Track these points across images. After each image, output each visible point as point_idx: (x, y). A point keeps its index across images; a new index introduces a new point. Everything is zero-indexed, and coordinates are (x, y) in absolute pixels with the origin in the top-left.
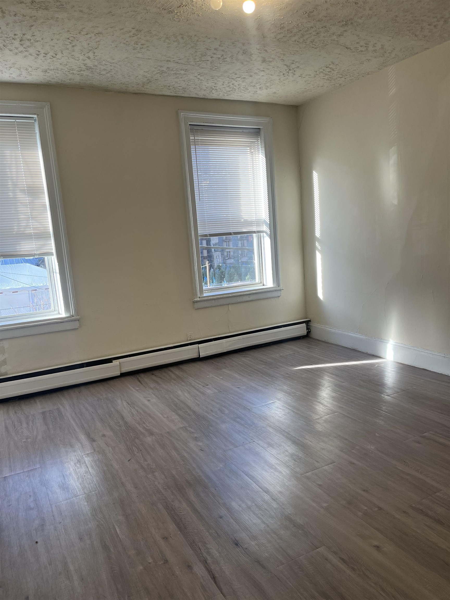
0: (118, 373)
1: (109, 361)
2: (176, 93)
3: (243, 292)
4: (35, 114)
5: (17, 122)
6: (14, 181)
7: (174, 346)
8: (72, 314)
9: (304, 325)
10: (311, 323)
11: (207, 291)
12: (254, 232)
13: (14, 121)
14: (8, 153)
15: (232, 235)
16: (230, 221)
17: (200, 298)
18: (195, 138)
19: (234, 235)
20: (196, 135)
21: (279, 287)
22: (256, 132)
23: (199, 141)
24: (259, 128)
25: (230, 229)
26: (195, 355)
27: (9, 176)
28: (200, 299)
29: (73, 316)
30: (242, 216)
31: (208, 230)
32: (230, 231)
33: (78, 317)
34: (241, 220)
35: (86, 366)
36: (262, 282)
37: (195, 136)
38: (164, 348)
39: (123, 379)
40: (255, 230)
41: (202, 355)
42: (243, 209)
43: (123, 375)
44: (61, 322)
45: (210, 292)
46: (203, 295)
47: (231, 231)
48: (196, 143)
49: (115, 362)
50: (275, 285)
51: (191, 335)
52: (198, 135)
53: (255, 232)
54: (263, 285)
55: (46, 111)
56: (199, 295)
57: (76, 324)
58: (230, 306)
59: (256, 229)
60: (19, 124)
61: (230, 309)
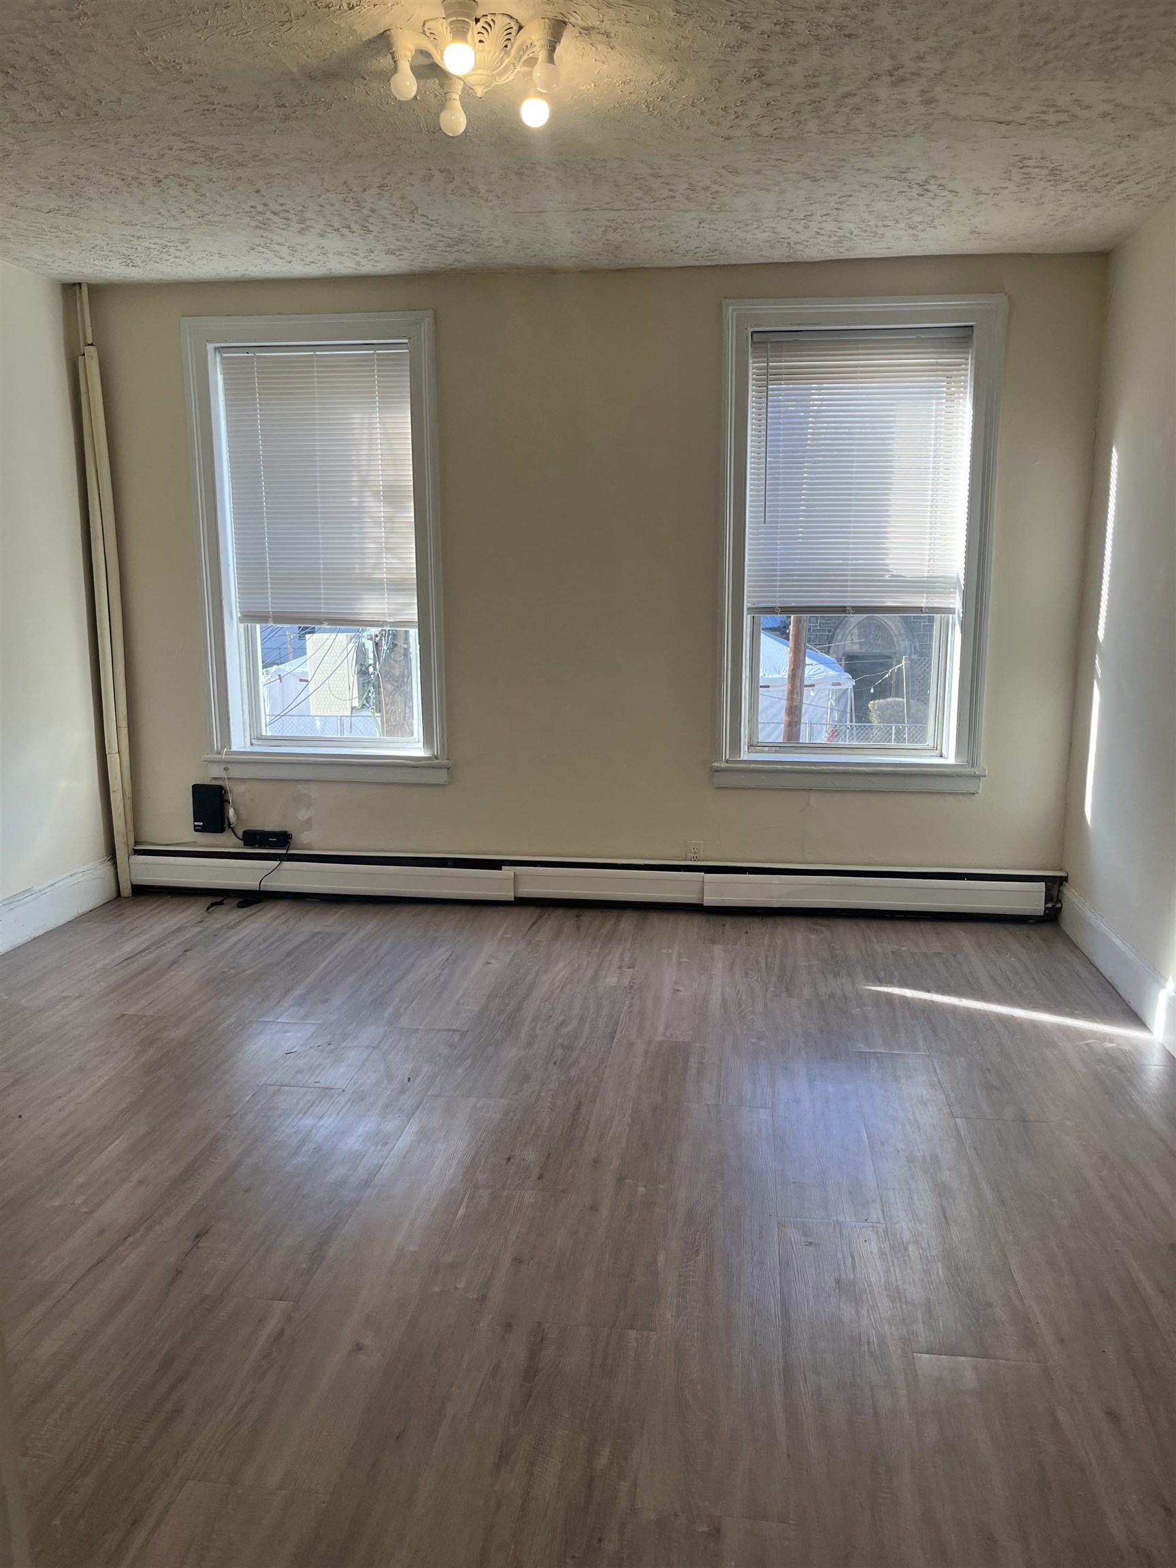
0: (509, 895)
1: (496, 865)
2: (711, 260)
3: (854, 766)
4: (404, 337)
5: (378, 354)
6: (363, 473)
7: (645, 865)
8: (436, 754)
9: (1041, 886)
10: (1066, 884)
11: (767, 748)
12: (920, 609)
13: (373, 352)
14: (356, 418)
15: (849, 613)
16: (847, 575)
17: (727, 762)
18: (770, 364)
19: (852, 613)
20: (771, 356)
21: (973, 766)
22: (961, 337)
23: (783, 370)
24: (972, 326)
25: (846, 597)
26: (690, 897)
27: (355, 463)
28: (728, 765)
29: (436, 758)
30: (886, 565)
31: (780, 597)
32: (845, 602)
33: (445, 762)
34: (883, 576)
35: (452, 865)
36: (939, 748)
37: (769, 359)
38: (622, 865)
39: (516, 910)
40: (923, 605)
41: (710, 900)
42: (892, 548)
43: (521, 902)
44: (413, 765)
45: (776, 752)
46: (740, 757)
47: (848, 602)
48: (768, 377)
49: (507, 871)
50: (961, 760)
51: (698, 848)
52: (781, 356)
53: (921, 611)
54: (941, 756)
55: (426, 327)
56: (726, 753)
57: (442, 777)
58: (813, 795)
59: (927, 603)
60: (381, 358)
61: (811, 804)
